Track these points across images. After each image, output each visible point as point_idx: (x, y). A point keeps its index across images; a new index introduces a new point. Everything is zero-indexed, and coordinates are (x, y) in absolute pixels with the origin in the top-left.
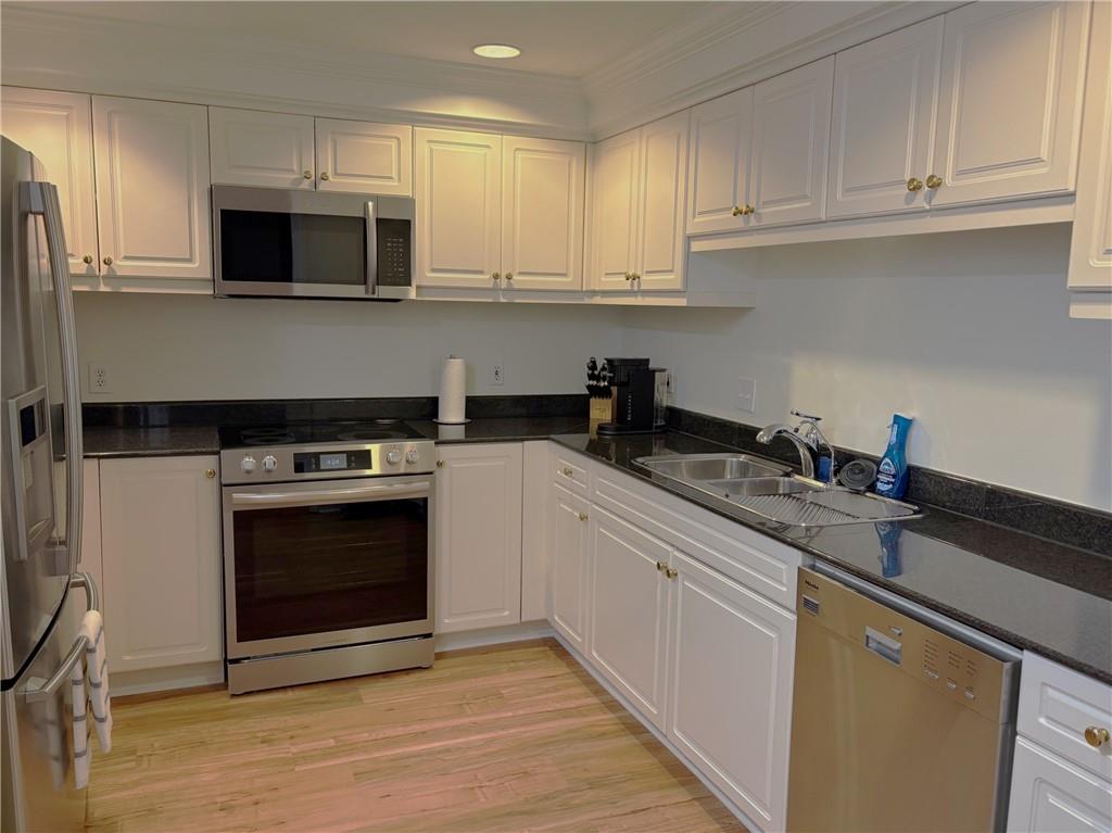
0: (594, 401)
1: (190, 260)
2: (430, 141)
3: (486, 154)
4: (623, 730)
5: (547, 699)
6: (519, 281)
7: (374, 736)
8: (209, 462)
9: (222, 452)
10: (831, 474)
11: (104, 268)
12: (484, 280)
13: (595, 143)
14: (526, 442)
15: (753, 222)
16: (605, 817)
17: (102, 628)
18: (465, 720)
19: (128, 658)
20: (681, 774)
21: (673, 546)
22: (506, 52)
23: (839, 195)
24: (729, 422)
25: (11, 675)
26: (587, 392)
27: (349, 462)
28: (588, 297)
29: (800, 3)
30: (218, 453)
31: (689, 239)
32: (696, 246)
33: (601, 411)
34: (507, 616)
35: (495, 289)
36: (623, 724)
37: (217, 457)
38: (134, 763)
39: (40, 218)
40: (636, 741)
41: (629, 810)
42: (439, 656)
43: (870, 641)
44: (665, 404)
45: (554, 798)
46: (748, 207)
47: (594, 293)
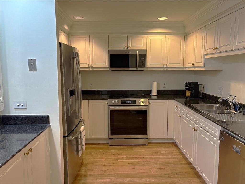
0: (186, 91)
1: (105, 64)
2: (150, 38)
3: (162, 40)
4: (186, 164)
5: (171, 155)
6: (169, 65)
7: (134, 157)
8: (106, 101)
9: (109, 99)
10: (238, 110)
11: (91, 66)
12: (161, 65)
13: (187, 35)
14: (168, 100)
15: (218, 51)
16: (178, 181)
17: (84, 129)
18: (152, 156)
19: (92, 136)
20: (198, 175)
21: (196, 124)
22: (165, 18)
23: (237, 44)
24: (216, 97)
25: (67, 135)
26: (185, 89)
27: (132, 102)
28: (185, 68)
29: (227, 1)
30: (108, 100)
31: (205, 55)
32: (207, 57)
33: (188, 94)
34: (164, 136)
35: (164, 67)
36: (187, 162)
37: (107, 100)
38: (91, 155)
39: (75, 58)
40: (189, 166)
41: (184, 180)
42: (149, 143)
43: (234, 148)
44: (202, 92)
45: (168, 175)
46: (217, 47)
47: (186, 67)
